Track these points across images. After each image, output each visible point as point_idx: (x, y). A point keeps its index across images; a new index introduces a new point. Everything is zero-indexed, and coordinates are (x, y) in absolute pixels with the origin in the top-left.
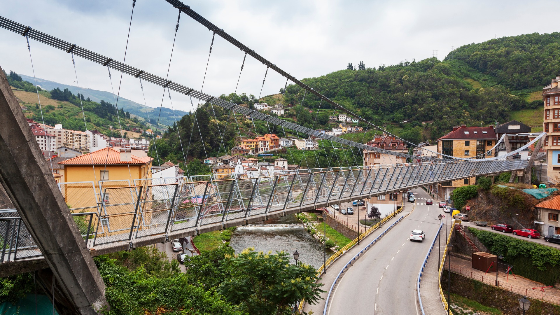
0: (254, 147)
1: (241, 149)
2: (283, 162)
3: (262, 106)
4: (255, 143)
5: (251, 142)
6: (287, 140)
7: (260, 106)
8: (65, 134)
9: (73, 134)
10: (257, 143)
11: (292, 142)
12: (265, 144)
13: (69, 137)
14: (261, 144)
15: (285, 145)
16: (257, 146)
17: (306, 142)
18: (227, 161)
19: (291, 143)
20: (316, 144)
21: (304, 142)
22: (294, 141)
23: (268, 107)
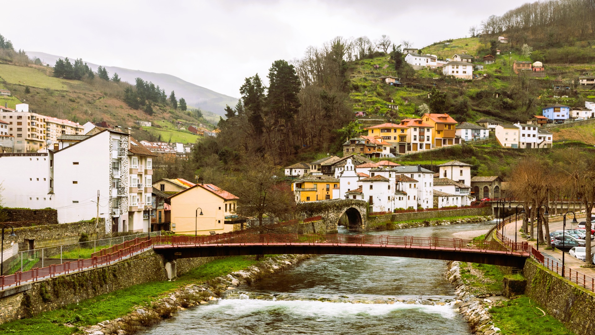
0: (398, 140)
1: (364, 142)
2: (459, 169)
3: (422, 59)
4: (399, 132)
5: (389, 130)
6: (477, 127)
7: (418, 58)
8: (30, 121)
9: (48, 123)
10: (403, 130)
11: (487, 132)
12: (422, 134)
13: (39, 129)
14: (412, 134)
15: (470, 137)
16: (402, 138)
17: (523, 132)
18: (329, 167)
19: (484, 134)
20: (547, 136)
21: (516, 131)
22: (493, 129)
23: (439, 62)
